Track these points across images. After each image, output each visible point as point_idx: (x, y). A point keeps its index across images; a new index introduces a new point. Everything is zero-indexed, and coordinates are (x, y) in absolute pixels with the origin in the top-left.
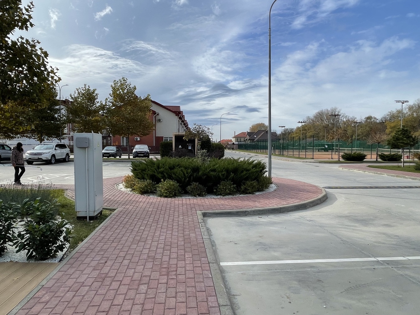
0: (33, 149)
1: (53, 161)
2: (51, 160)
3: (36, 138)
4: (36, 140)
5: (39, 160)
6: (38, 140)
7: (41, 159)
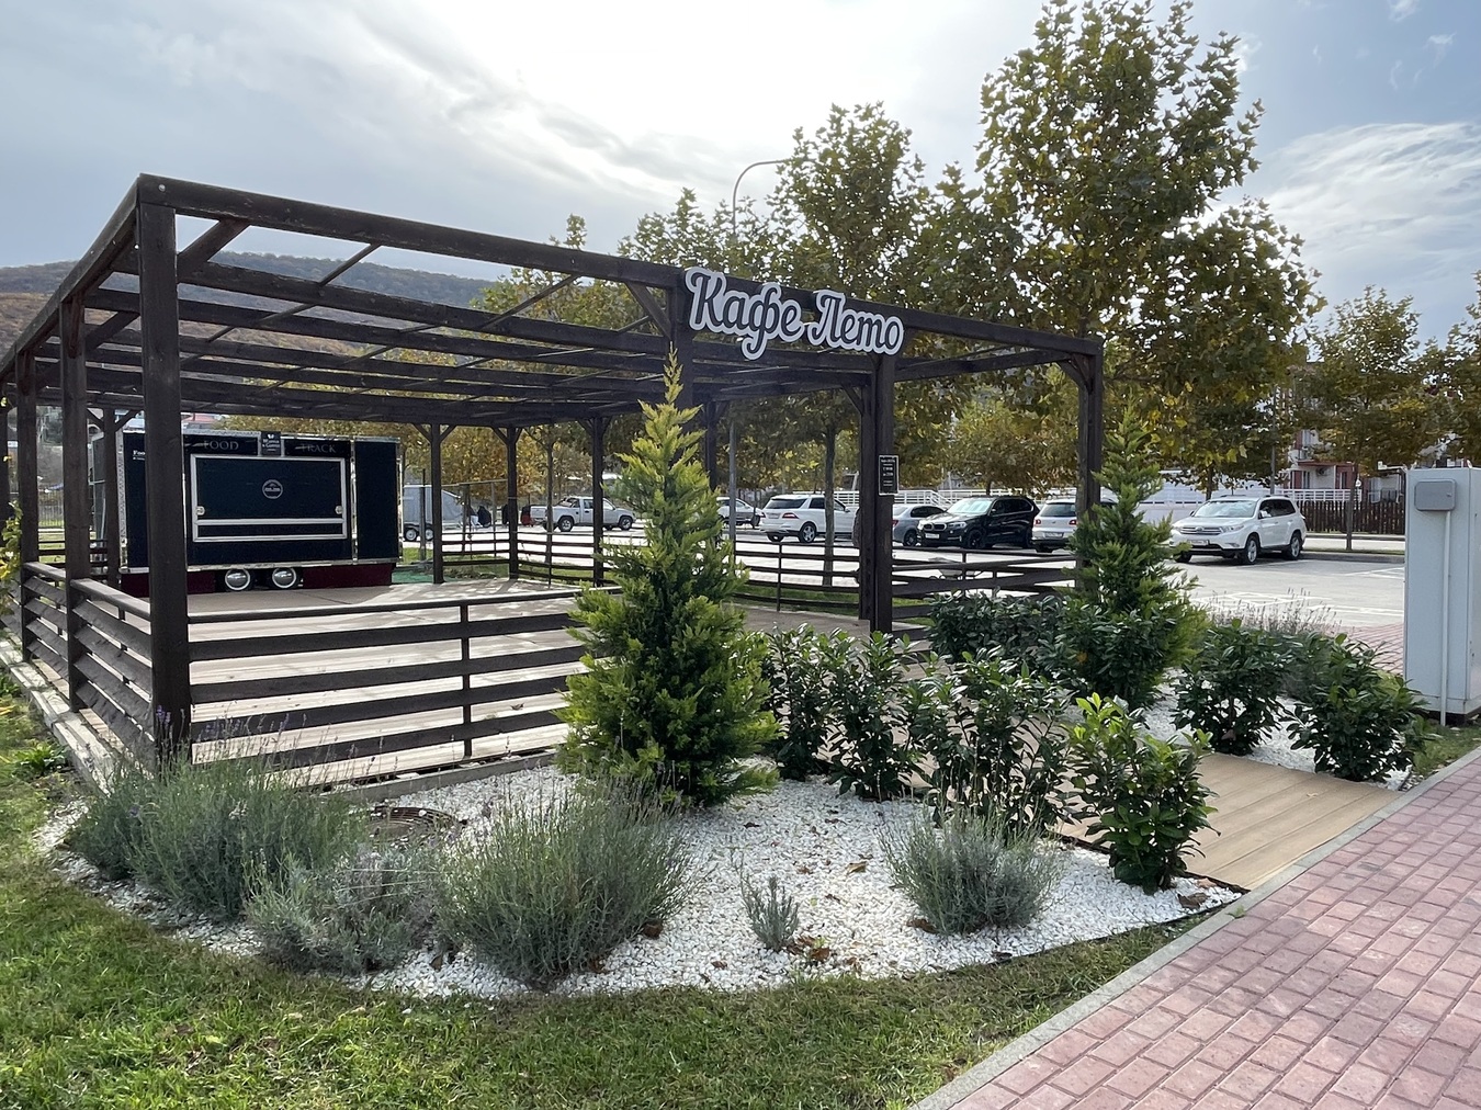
0: (1192, 514)
1: (1252, 555)
2: (1246, 550)
3: (1193, 483)
4: (1193, 486)
5: (1212, 549)
6: (1198, 488)
7: (1217, 546)
